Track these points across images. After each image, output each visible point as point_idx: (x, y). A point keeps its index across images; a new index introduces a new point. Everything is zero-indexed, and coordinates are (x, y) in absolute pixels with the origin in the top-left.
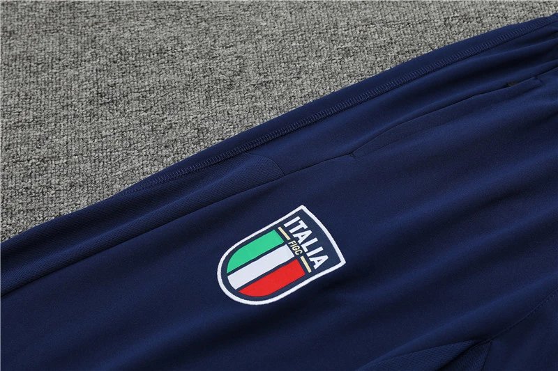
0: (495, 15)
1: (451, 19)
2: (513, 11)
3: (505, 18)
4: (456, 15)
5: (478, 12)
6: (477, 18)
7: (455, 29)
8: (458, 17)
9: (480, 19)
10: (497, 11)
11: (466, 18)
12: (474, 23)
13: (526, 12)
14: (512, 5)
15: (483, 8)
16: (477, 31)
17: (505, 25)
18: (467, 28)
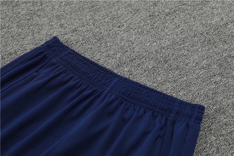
0: (22, 50)
1: (4, 56)
2: (28, 47)
3: (26, 50)
4: (6, 53)
5: (15, 50)
6: (14, 53)
7: (6, 59)
8: (7, 54)
9: (16, 53)
10: (22, 48)
11: (10, 54)
12: (14, 55)
13: (34, 46)
14: (28, 44)
15: (16, 48)
16: (15, 58)
17: (26, 53)
18: (11, 58)
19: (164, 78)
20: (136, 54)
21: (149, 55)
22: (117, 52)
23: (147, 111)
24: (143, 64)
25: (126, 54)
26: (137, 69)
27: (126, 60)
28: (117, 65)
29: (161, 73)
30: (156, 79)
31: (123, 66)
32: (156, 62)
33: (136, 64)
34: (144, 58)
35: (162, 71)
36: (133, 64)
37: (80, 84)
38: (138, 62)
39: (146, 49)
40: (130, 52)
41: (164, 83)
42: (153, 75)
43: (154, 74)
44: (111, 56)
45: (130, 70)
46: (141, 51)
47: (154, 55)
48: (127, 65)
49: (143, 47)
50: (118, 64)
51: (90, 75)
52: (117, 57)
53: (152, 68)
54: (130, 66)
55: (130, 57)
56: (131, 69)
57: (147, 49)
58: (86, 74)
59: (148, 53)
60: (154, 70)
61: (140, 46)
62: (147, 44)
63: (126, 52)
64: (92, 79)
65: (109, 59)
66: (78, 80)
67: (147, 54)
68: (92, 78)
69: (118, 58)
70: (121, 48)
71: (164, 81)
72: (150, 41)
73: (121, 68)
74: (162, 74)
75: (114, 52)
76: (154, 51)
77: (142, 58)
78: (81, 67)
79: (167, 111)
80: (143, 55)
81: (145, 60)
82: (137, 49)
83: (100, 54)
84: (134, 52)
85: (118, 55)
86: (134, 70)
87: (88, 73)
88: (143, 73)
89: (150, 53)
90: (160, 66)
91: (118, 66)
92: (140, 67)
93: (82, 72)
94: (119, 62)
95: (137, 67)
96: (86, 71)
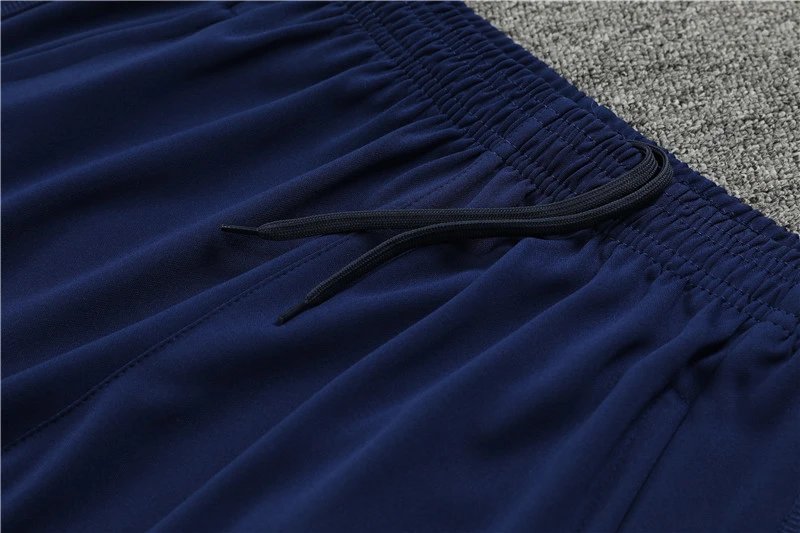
19: (790, 175)
20: (687, 46)
21: (749, 62)
22: (601, 22)
23: (661, 277)
24: (706, 96)
25: (641, 37)
26: (672, 109)
27: (631, 61)
28: (586, 72)
29: (783, 151)
30: (751, 169)
31: (610, 83)
32: (771, 99)
33: (672, 88)
34: (718, 72)
35: (793, 144)
36: (660, 84)
37: (389, 91)
38: (686, 79)
39: (740, 38)
40: (661, 35)
41: (787, 195)
42: (742, 149)
43: (750, 148)
44: (569, 30)
45: (640, 104)
46: (715, 41)
47: (773, 68)
48: (628, 83)
49: (730, 28)
50: (590, 70)
51: (447, 64)
52: (593, 41)
53: (744, 121)
54: (641, 90)
55: (657, 54)
56: (644, 101)
57: (747, 37)
58: (429, 57)
59: (743, 55)
60: (754, 128)
61: (717, 19)
62: (752, 18)
63: (641, 30)
64: (453, 84)
65: (556, 40)
66: (387, 74)
67: (741, 59)
68: (453, 79)
69: (595, 47)
70: (623, 11)
71: (791, 188)
72: (766, 12)
73: (600, 88)
74: (788, 154)
75: (585, 19)
76: (778, 54)
77: (712, 69)
78: (418, 22)
79: (760, 295)
80: (717, 58)
81: (724, 80)
82: (696, 29)
83: (522, 13)
84: (680, 36)
85: (603, 35)
86: (656, 108)
87: (443, 52)
88: (696, 128)
89: (756, 57)
90: (790, 117)
91: (587, 77)
92: (691, 104)
93: (414, 46)
94: (598, 62)
95: (677, 102)
96: (433, 45)
